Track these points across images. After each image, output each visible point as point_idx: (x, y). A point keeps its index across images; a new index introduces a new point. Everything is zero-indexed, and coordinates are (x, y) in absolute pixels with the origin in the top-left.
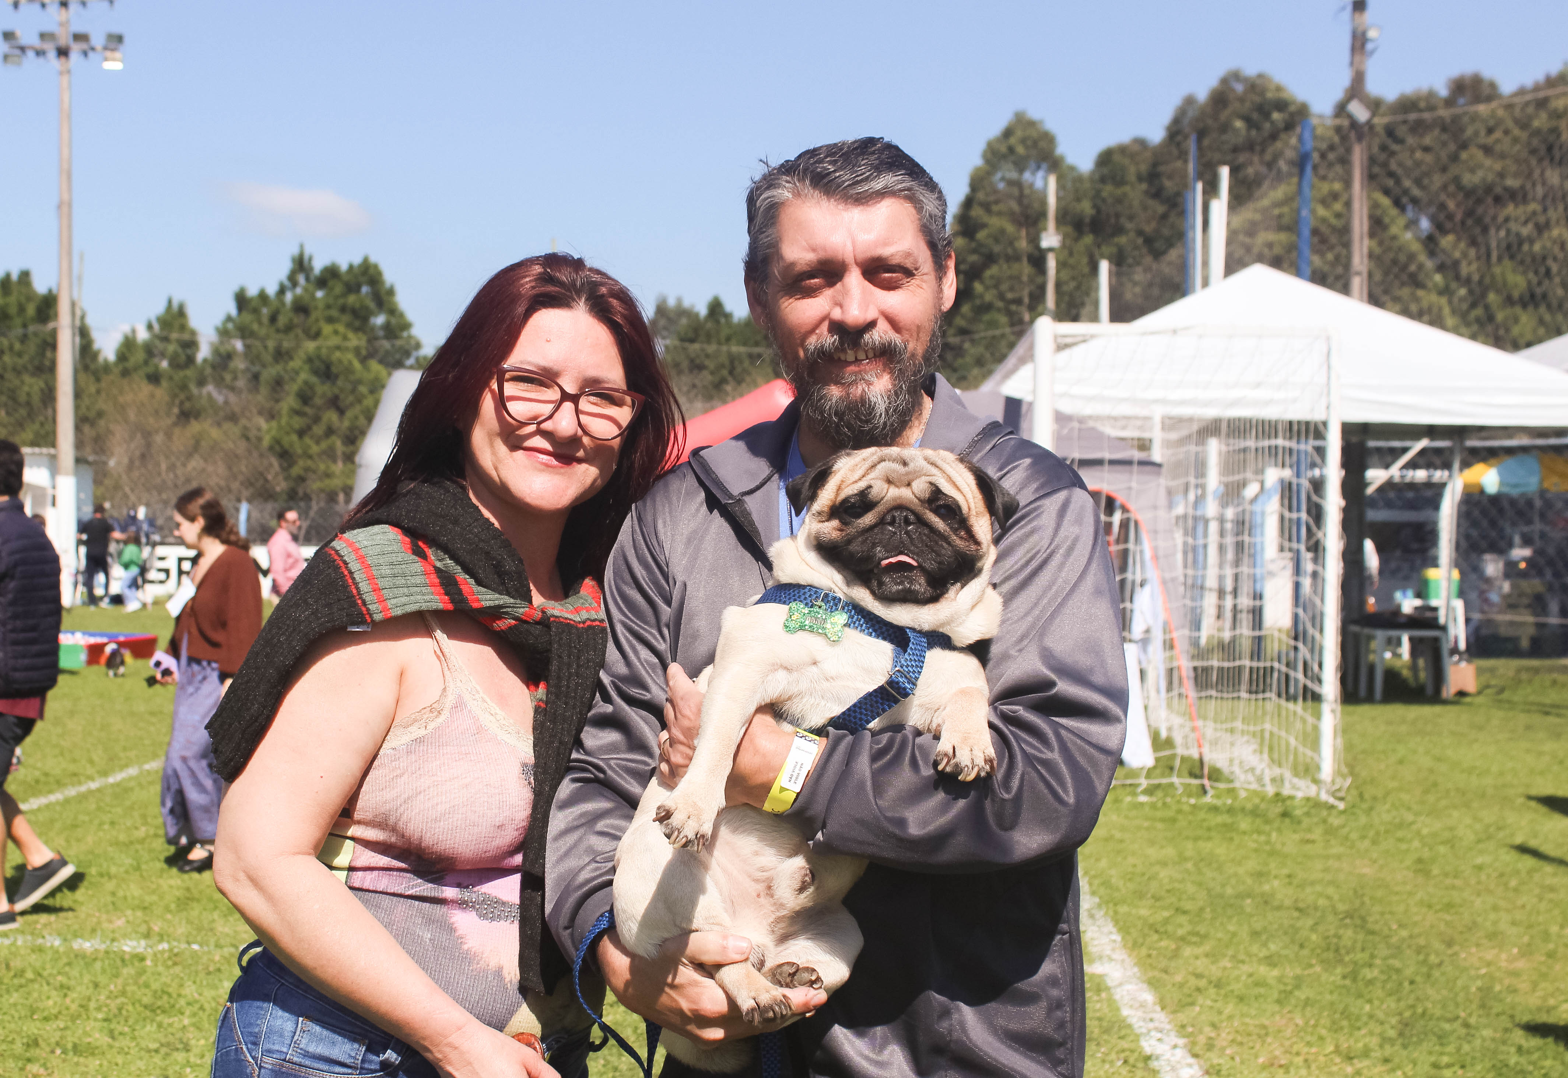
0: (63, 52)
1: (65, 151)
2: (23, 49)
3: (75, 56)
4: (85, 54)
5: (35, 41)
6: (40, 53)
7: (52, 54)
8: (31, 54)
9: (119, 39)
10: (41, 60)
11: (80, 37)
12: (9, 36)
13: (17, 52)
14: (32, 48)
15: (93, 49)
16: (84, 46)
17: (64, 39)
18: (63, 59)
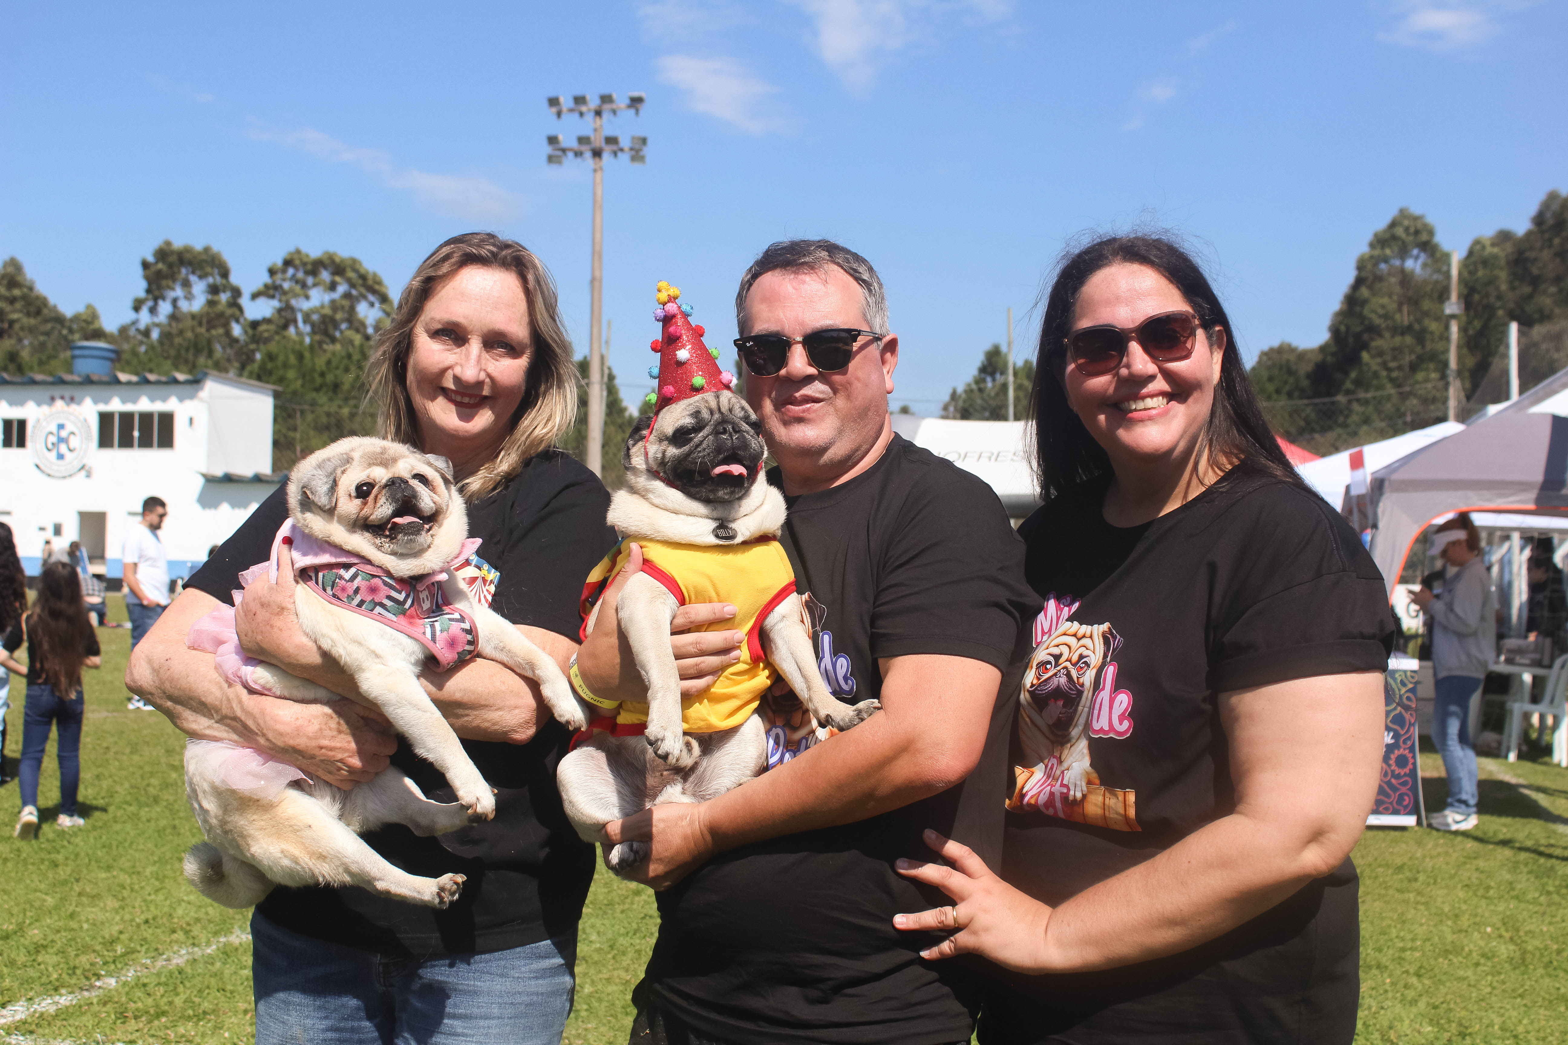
0: (597, 154)
1: (598, 236)
2: (564, 151)
3: (606, 156)
4: (615, 154)
5: (574, 144)
6: (578, 154)
7: (588, 155)
8: (570, 155)
9: (644, 141)
10: (579, 160)
11: (611, 140)
12: (552, 140)
13: (559, 153)
14: (571, 150)
15: (622, 150)
16: (614, 147)
17: (598, 141)
18: (597, 159)
